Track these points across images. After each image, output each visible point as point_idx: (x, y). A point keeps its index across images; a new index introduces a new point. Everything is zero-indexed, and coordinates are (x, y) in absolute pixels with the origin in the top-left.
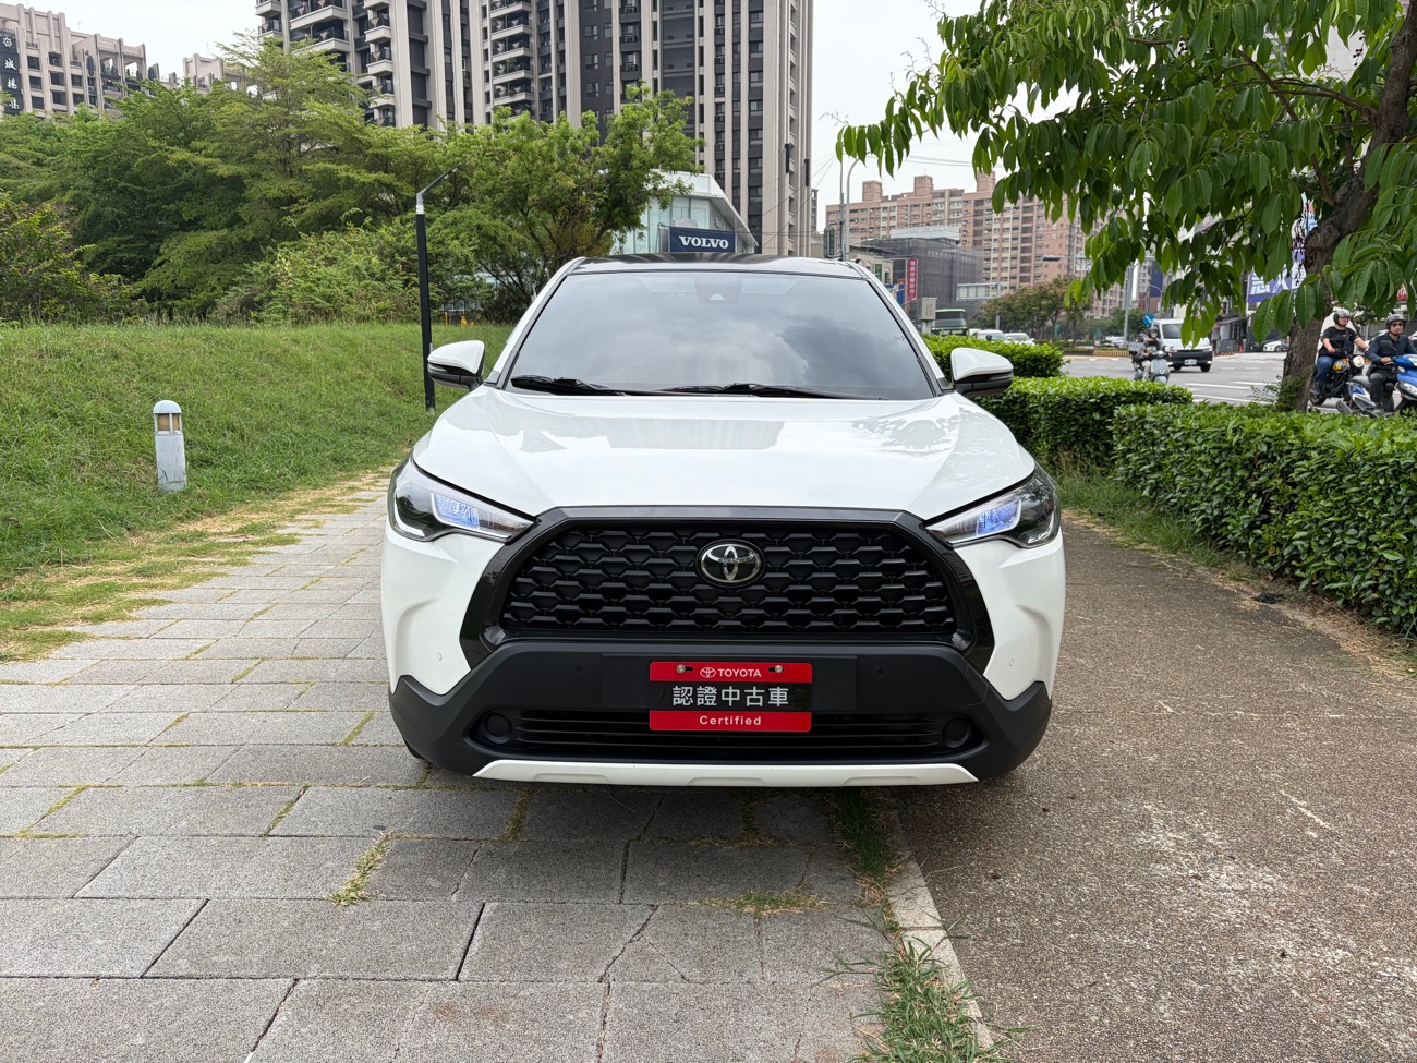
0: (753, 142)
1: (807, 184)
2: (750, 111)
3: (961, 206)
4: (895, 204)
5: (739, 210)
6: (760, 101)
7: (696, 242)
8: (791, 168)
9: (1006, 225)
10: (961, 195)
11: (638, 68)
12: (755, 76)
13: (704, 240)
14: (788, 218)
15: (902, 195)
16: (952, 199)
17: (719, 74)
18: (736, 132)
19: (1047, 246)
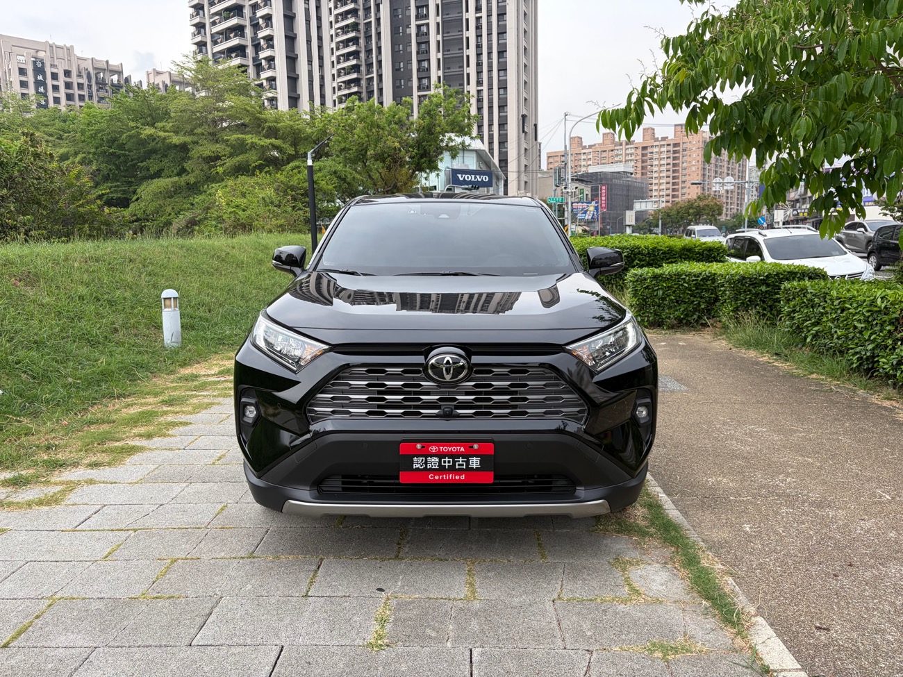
0: (501, 114)
1: (536, 139)
2: (499, 94)
3: (633, 151)
4: (591, 150)
5: (493, 157)
6: (505, 88)
7: (468, 177)
8: (525, 130)
9: (662, 162)
10: (633, 144)
11: (428, 70)
12: (502, 73)
13: (473, 176)
14: (524, 162)
15: (595, 145)
16: (627, 147)
17: (479, 72)
18: (491, 108)
19: (689, 175)
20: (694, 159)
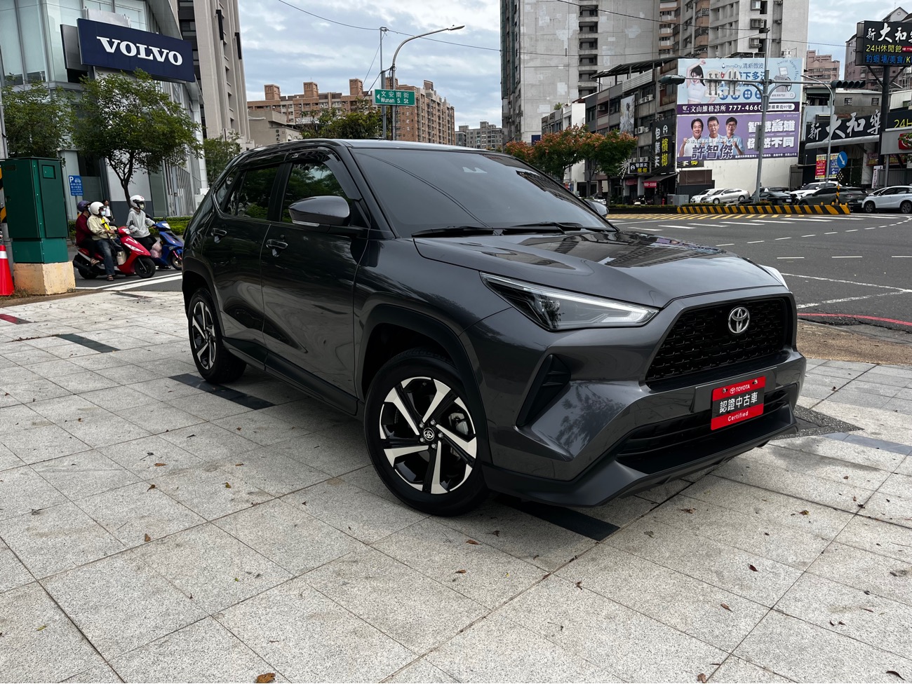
3: (340, 106)
4: (291, 102)
7: (128, 49)
8: (224, 37)
10: (340, 98)
13: (142, 48)
15: (295, 96)
16: (334, 100)
20: (408, 117)
